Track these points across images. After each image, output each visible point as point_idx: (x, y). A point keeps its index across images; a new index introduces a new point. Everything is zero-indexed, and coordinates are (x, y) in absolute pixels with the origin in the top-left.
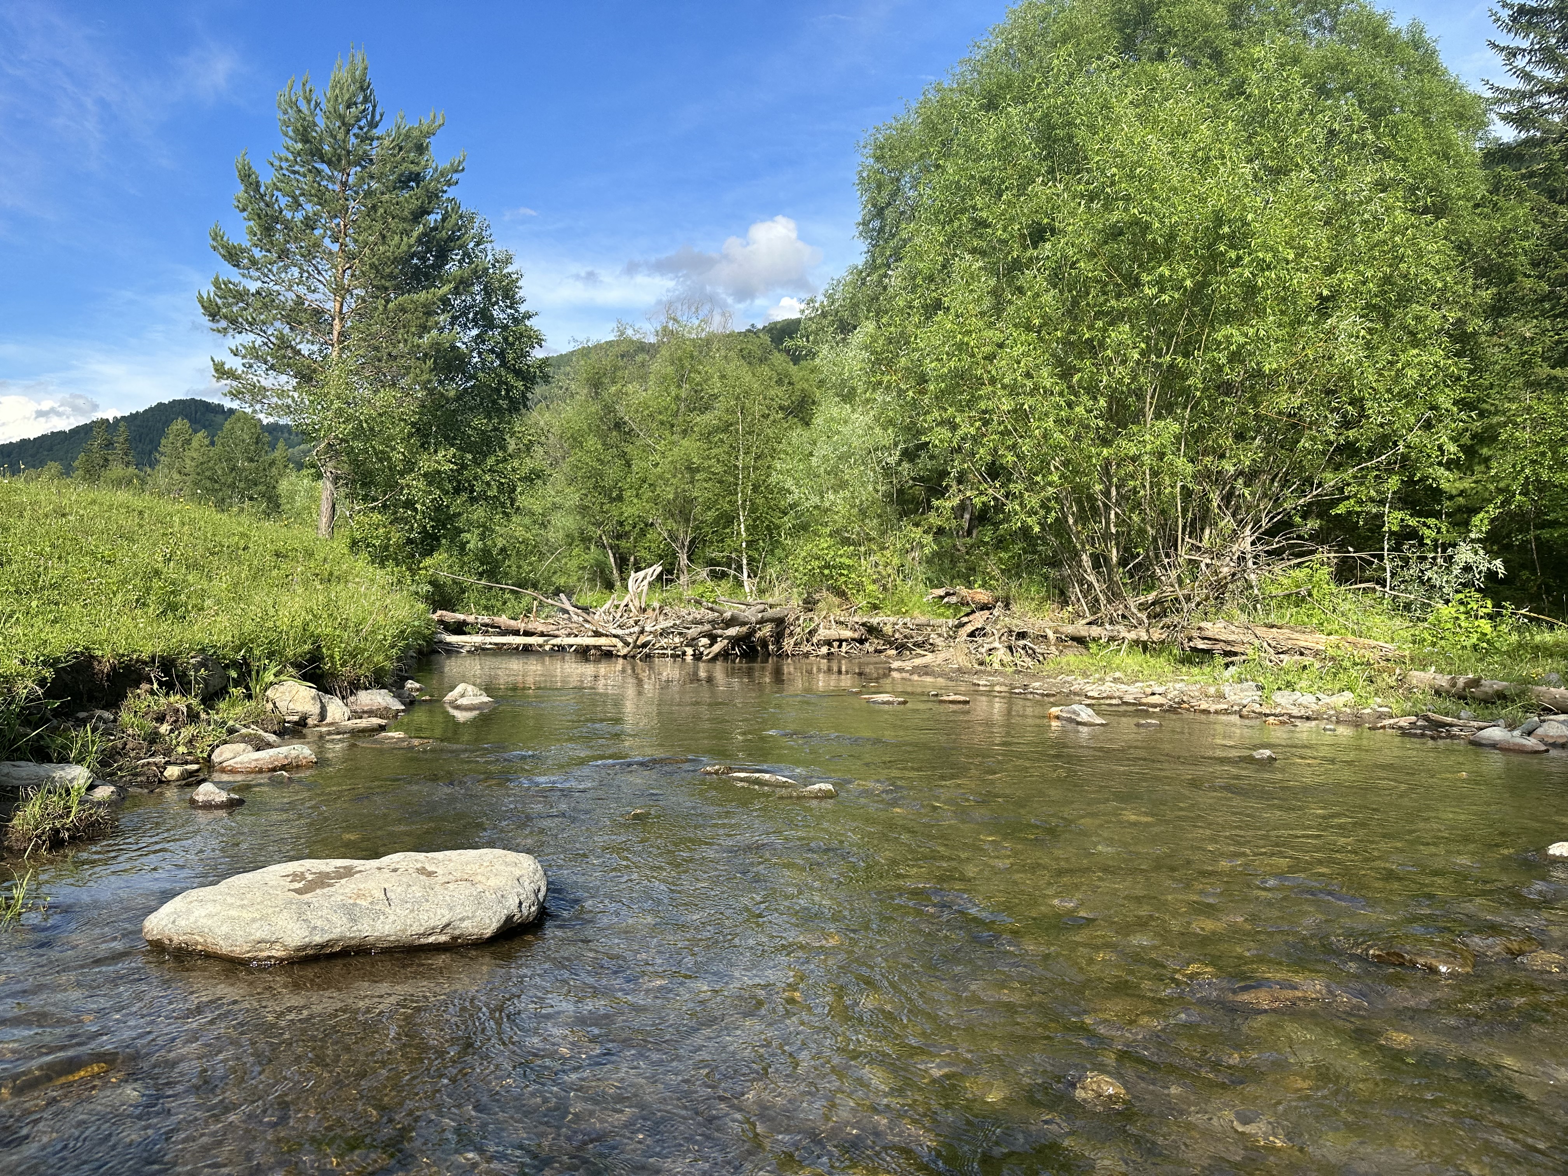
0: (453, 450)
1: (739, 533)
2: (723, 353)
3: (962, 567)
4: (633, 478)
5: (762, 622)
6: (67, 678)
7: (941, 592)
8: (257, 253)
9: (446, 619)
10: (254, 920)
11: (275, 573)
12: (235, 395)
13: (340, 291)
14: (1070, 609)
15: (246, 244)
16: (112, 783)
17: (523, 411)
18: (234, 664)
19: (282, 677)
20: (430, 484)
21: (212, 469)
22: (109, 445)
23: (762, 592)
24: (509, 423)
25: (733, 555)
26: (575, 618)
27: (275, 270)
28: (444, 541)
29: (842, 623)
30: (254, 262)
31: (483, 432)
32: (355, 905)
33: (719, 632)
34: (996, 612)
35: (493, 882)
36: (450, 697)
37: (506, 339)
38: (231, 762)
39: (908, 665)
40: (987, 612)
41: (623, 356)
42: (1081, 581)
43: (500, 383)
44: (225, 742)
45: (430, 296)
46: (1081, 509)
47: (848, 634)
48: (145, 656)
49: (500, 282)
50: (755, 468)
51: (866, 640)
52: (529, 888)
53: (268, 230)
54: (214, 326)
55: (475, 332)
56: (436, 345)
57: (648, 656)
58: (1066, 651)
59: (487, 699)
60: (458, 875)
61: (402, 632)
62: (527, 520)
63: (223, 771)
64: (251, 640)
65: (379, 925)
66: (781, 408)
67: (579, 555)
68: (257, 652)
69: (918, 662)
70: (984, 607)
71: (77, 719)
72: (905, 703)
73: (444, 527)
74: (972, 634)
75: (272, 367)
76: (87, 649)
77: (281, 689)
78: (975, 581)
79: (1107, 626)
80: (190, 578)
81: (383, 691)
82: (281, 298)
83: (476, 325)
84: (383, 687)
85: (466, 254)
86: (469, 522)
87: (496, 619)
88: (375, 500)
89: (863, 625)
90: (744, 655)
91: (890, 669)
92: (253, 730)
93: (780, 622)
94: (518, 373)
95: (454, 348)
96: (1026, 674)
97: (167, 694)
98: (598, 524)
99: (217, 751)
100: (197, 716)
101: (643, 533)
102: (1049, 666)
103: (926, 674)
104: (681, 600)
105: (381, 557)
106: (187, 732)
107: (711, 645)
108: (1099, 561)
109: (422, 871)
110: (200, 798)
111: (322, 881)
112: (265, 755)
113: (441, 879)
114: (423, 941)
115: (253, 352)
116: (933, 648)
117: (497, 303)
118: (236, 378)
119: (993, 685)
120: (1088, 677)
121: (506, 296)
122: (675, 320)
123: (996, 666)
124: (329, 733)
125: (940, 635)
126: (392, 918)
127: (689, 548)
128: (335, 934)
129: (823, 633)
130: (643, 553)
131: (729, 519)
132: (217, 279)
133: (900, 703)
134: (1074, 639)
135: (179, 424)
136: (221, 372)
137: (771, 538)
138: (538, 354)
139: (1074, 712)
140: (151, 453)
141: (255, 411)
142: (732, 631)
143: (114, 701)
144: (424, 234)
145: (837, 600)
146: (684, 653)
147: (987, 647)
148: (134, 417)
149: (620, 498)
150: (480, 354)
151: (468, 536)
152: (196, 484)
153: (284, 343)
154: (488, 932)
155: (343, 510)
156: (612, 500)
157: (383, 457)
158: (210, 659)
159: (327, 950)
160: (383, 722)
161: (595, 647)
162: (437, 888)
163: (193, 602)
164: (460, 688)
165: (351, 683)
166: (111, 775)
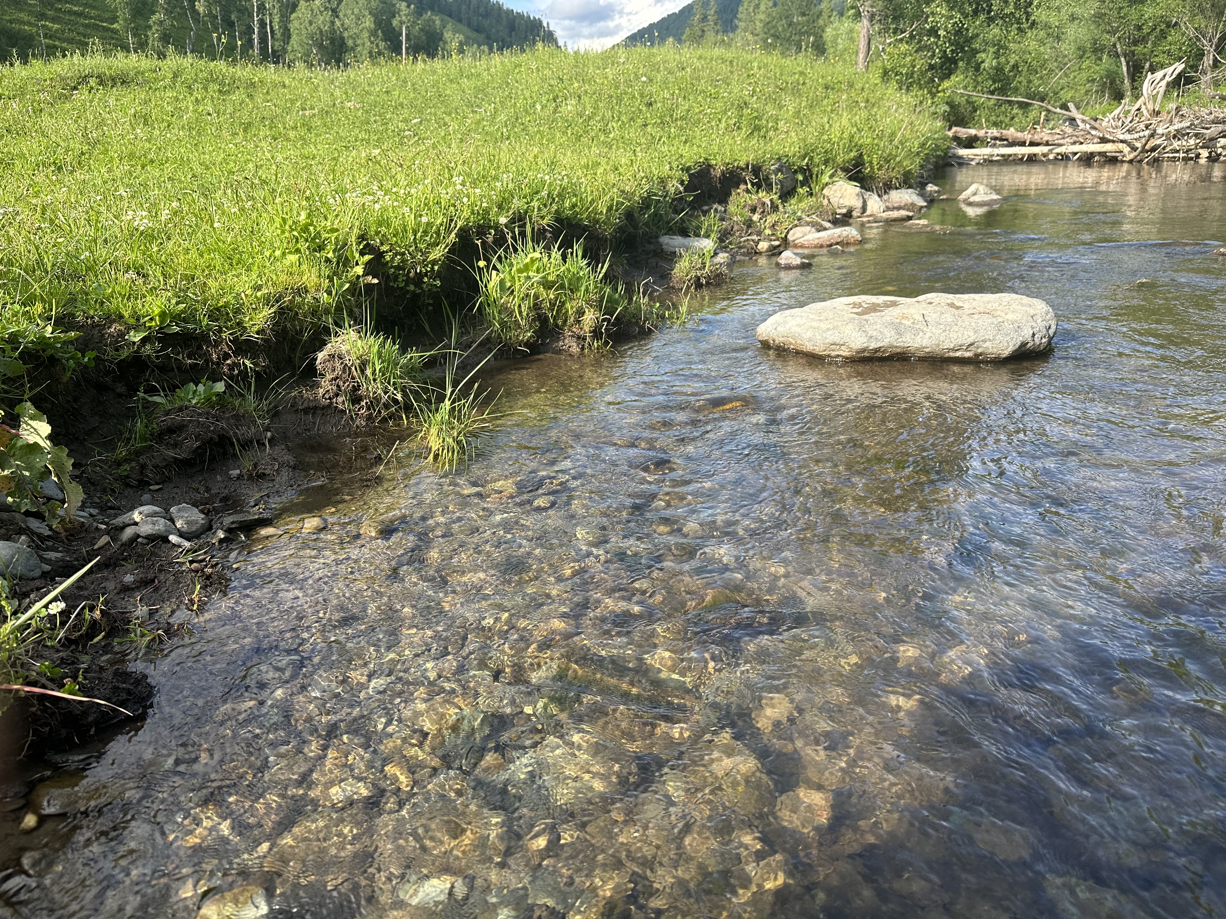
6: (696, 181)
9: (959, 135)
10: (828, 329)
11: (826, 101)
16: (727, 252)
18: (801, 170)
19: (835, 179)
22: (704, 19)
26: (1082, 126)
28: (961, 64)
32: (900, 323)
35: (1010, 316)
36: (963, 195)
38: (801, 240)
44: (796, 226)
48: (742, 164)
52: (1042, 324)
57: (1156, 160)
59: (995, 197)
60: (982, 310)
61: (925, 144)
62: (1042, 34)
63: (796, 246)
64: (812, 151)
65: (918, 339)
67: (1089, 68)
68: (816, 160)
71: (703, 210)
73: (963, 50)
76: (706, 159)
77: (834, 188)
80: (767, 108)
81: (910, 190)
84: (910, 187)
86: (986, 42)
87: (1004, 132)
88: (903, 31)
92: (814, 218)
97: (757, 192)
98: (1113, 32)
99: (791, 232)
100: (777, 207)
101: (1163, 35)
104: (1202, 99)
105: (907, 84)
106: (771, 219)
109: (952, 305)
110: (782, 262)
111: (874, 308)
112: (824, 235)
113: (967, 312)
114: (952, 354)
124: (869, 222)
126: (928, 335)
128: (885, 342)
140: (732, 21)
143: (724, 200)
146: (1198, 156)
151: (983, 55)
154: (1006, 353)
155: (877, 43)
158: (785, 167)
159: (879, 354)
160: (911, 214)
161: (1100, 154)
162: (964, 317)
163: (770, 125)
164: (972, 188)
165: (885, 184)
166: (726, 247)
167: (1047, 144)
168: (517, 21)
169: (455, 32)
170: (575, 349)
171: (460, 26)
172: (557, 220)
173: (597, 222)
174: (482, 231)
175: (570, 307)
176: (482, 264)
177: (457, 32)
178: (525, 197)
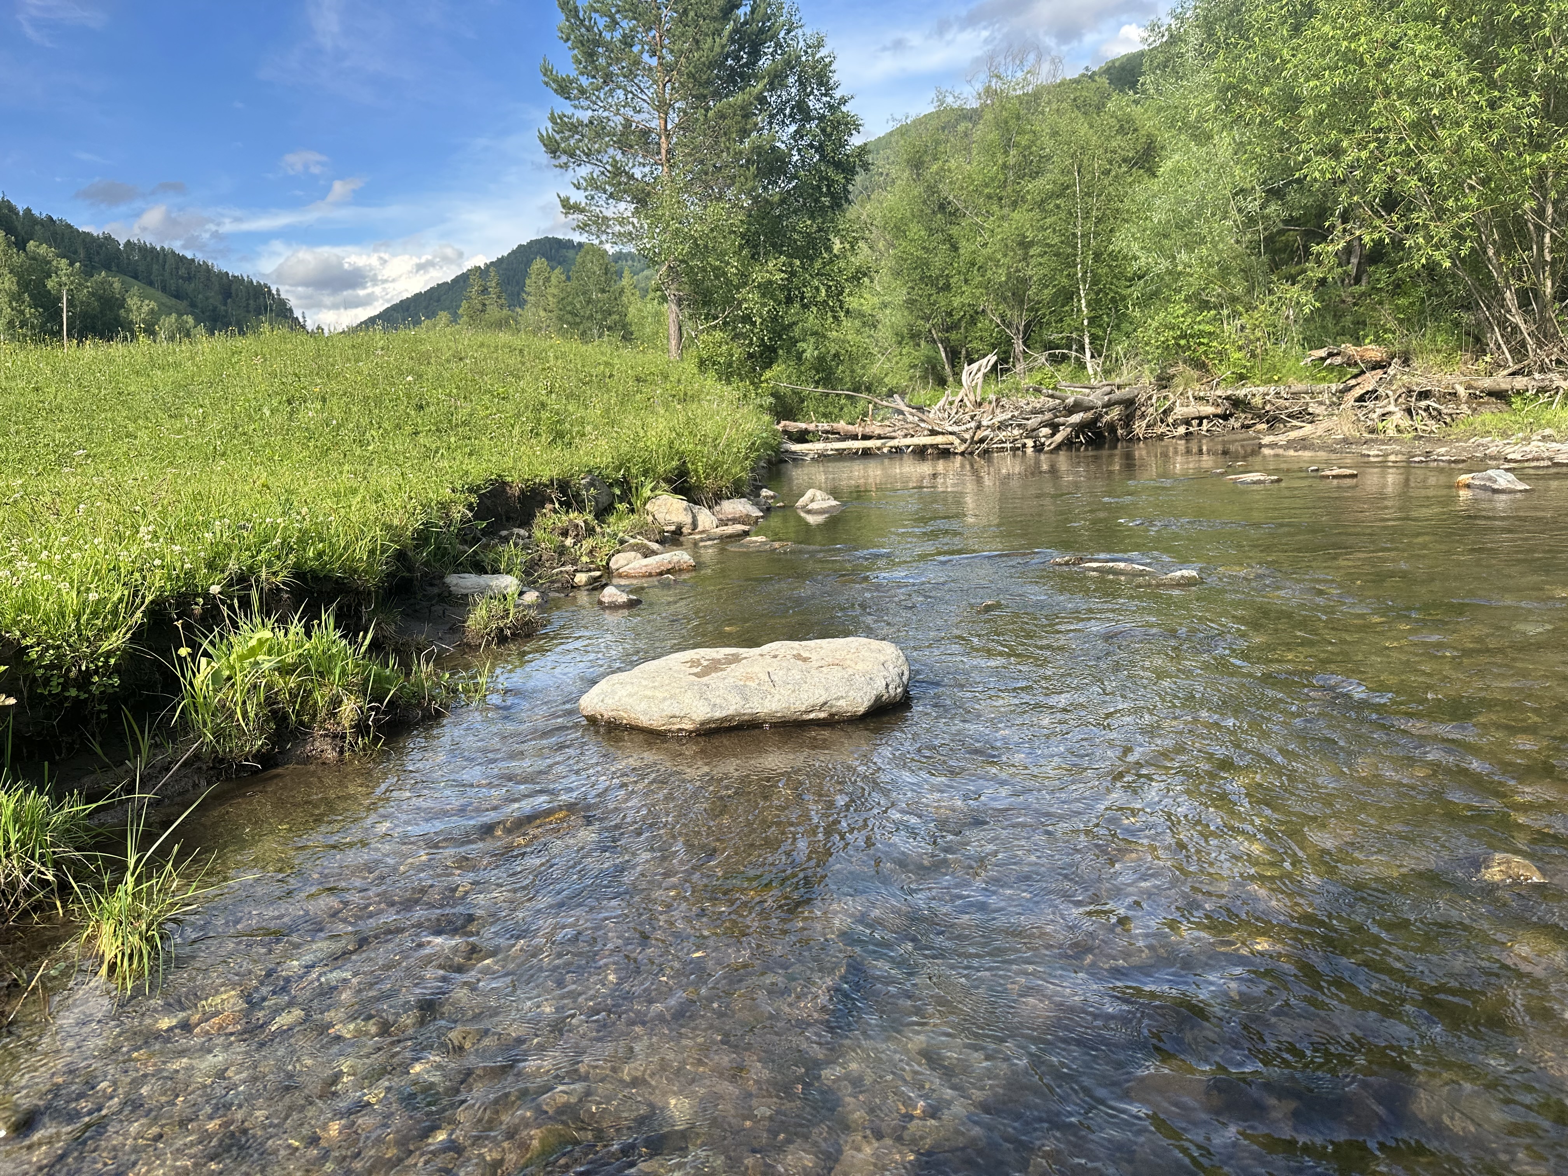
0: (783, 258)
1: (1079, 310)
2: (1054, 106)
3: (1348, 321)
4: (960, 264)
5: (1109, 405)
6: (488, 502)
7: (1322, 353)
8: (584, 81)
9: (789, 429)
10: (665, 699)
11: (638, 396)
12: (583, 228)
13: (663, 107)
14: (1488, 358)
15: (573, 74)
16: (536, 589)
17: (845, 206)
18: (617, 482)
19: (657, 492)
20: (764, 295)
21: (571, 303)
22: (484, 291)
23: (1107, 372)
24: (832, 221)
25: (1074, 335)
26: (910, 418)
27: (602, 96)
28: (781, 352)
29: (1201, 399)
30: (582, 91)
31: (809, 235)
32: (745, 686)
33: (1062, 420)
34: (1391, 371)
35: (860, 666)
36: (801, 502)
37: (823, 130)
38: (625, 568)
39: (1282, 439)
40: (1380, 372)
41: (943, 129)
42: (1503, 323)
43: (821, 179)
44: (619, 552)
45: (746, 97)
46: (1505, 234)
47: (1210, 410)
48: (545, 480)
49: (813, 69)
50: (1097, 234)
51: (1231, 415)
52: (894, 672)
53: (591, 56)
54: (557, 162)
55: (793, 128)
56: (757, 149)
57: (986, 451)
58: (1482, 409)
59: (834, 503)
60: (830, 660)
61: (753, 444)
62: (857, 323)
63: (620, 576)
64: (628, 461)
65: (767, 703)
66: (1125, 160)
67: (909, 354)
68: (634, 471)
69: (1293, 435)
70: (1377, 366)
71: (501, 537)
72: (1279, 481)
73: (780, 338)
74: (1361, 399)
75: (611, 196)
76: (499, 476)
77: (658, 502)
78: (1366, 336)
79: (1537, 376)
80: (570, 408)
81: (743, 500)
82: (611, 124)
83: (794, 120)
84: (743, 496)
85: (778, 45)
86: (804, 331)
87: (835, 425)
88: (715, 318)
89: (1228, 398)
90: (1090, 442)
91: (1261, 446)
92: (639, 540)
93: (1129, 403)
94: (838, 165)
95: (774, 149)
96: (1429, 440)
97: (567, 512)
98: (927, 319)
99: (613, 559)
100: (593, 529)
101: (973, 321)
102: (1458, 429)
103: (1304, 448)
104: (1017, 390)
105: (727, 374)
106: (588, 543)
107: (1053, 435)
108: (1524, 299)
109: (798, 657)
110: (606, 600)
111: (714, 666)
112: (652, 561)
113: (815, 664)
114: (806, 717)
115: (592, 183)
116: (1312, 419)
117: (812, 92)
118: (582, 211)
119: (1386, 455)
120: (1509, 437)
121: (821, 84)
122: (998, 77)
123: (1392, 432)
124: (702, 540)
125: (1321, 403)
126: (777, 697)
127: (1025, 334)
128: (731, 711)
129: (1180, 411)
130: (975, 345)
131: (1068, 296)
132: (552, 114)
133: (1272, 482)
134: (1491, 394)
135: (539, 264)
136: (568, 206)
137: (1117, 311)
138: (856, 141)
139: (1490, 479)
140: (519, 294)
141: (601, 242)
142: (1076, 418)
143: (526, 521)
144: (735, 31)
145: (1195, 374)
146: (1024, 445)
147: (1379, 411)
148: (501, 261)
149: (947, 287)
150: (799, 150)
151: (803, 345)
152: (560, 319)
153: (618, 171)
154: (862, 710)
155: (689, 329)
156: (940, 290)
157: (719, 272)
158: (597, 480)
159: (727, 724)
160: (746, 528)
161: (932, 446)
162: (813, 671)
163: (576, 429)
164: (809, 494)
165: (715, 494)
166: (534, 582)
167: (879, 437)
168: (234, 287)
169: (143, 297)
170: (331, 755)
171: (150, 290)
172: (296, 576)
173: (355, 571)
174: (183, 601)
175: (320, 697)
176: (184, 651)
177: (146, 297)
178: (248, 549)
